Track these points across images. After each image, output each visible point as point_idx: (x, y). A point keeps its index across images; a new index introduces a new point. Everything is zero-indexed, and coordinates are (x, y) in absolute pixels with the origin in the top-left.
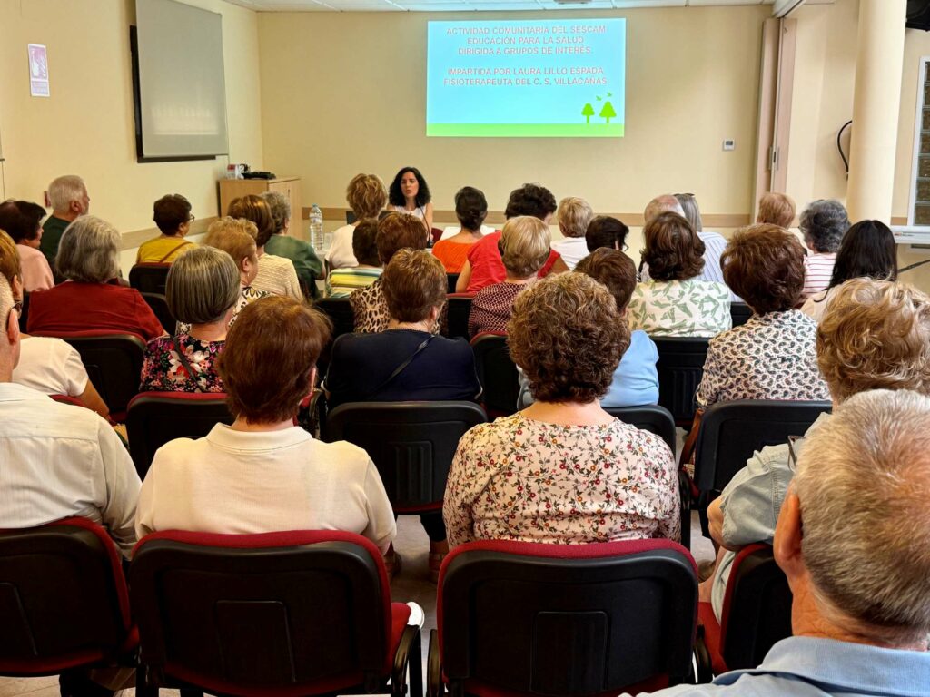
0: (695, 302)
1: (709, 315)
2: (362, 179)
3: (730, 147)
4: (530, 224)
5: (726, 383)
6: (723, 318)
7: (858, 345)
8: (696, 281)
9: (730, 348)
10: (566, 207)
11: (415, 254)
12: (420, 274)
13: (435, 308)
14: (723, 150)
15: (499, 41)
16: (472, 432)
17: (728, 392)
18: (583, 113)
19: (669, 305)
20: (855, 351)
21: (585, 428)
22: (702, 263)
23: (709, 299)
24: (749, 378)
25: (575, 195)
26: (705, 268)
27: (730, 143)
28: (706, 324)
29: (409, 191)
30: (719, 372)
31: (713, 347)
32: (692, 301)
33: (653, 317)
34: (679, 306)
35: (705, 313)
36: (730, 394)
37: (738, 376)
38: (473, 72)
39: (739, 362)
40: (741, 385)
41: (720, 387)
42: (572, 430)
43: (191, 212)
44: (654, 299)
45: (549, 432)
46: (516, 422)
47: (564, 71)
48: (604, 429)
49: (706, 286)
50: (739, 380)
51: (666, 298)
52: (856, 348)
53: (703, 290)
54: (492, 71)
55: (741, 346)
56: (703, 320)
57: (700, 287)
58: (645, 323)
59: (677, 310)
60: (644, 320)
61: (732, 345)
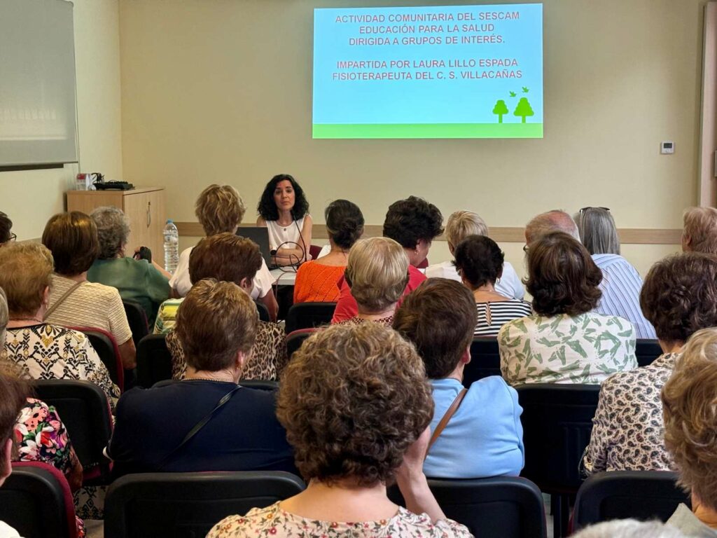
0: (590, 340)
1: (608, 355)
2: (214, 190)
3: (669, 150)
4: (381, 246)
5: (616, 435)
6: (626, 360)
7: (708, 417)
8: (591, 315)
9: (624, 391)
10: (455, 222)
11: (219, 286)
12: (222, 311)
13: (240, 353)
14: (661, 153)
15: (395, 29)
16: (218, 528)
17: (618, 447)
18: (495, 112)
19: (558, 342)
20: (705, 425)
21: (356, 526)
22: (599, 295)
23: (608, 335)
24: (643, 430)
25: (468, 209)
26: (602, 300)
27: (668, 146)
28: (604, 366)
29: (284, 203)
30: (608, 422)
31: (604, 389)
32: (586, 337)
33: (539, 358)
34: (570, 344)
35: (602, 353)
36: (620, 450)
37: (631, 427)
38: (366, 65)
39: (634, 409)
40: (633, 439)
41: (609, 440)
42: (339, 529)
43: (12, 230)
44: (541, 336)
45: (310, 531)
46: (270, 517)
47: (472, 63)
48: (382, 527)
49: (604, 320)
50: (631, 432)
51: (554, 334)
52: (705, 420)
53: (600, 324)
54: (388, 64)
55: (639, 389)
56: (601, 362)
57: (597, 321)
58: (530, 366)
59: (568, 349)
60: (528, 362)
61: (627, 388)
